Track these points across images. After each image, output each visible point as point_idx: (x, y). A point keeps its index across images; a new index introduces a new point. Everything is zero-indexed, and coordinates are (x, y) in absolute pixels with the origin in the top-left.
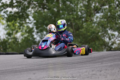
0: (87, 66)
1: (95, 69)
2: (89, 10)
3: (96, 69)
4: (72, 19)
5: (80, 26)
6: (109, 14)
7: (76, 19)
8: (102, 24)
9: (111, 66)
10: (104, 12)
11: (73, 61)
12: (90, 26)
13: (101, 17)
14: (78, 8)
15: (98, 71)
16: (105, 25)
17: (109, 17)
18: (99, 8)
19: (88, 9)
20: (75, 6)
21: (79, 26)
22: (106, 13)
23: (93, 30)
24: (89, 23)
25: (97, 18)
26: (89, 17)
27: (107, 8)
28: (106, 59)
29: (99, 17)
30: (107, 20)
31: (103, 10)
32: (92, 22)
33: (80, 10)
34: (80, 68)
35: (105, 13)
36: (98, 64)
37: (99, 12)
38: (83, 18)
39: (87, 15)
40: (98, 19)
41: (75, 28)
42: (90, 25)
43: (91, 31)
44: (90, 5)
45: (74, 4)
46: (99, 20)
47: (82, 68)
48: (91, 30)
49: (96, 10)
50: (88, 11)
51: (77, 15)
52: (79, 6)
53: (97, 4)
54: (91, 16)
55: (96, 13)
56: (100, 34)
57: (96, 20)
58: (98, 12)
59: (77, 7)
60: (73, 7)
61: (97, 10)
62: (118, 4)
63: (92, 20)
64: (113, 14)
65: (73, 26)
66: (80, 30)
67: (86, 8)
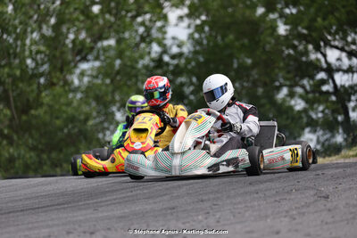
0: (52, 220)
1: (77, 227)
2: (58, 54)
3: (80, 226)
4: (9, 81)
5: (31, 99)
6: (118, 62)
7: (21, 79)
8: (98, 92)
9: (121, 217)
10: (102, 58)
11: (10, 204)
12: (63, 100)
13: (95, 73)
14: (27, 47)
15: (85, 232)
16: (107, 95)
17: (118, 73)
18: (88, 45)
19: (56, 49)
20: (16, 40)
21: (28, 100)
22: (108, 61)
23: (70, 110)
24: (58, 89)
25: (82, 74)
26: (58, 74)
27: (110, 46)
28: (108, 198)
29: (89, 72)
30: (112, 81)
31: (101, 52)
32: (67, 88)
33: (31, 51)
34: (30, 226)
35: (105, 60)
36: (84, 212)
37: (90, 57)
38: (42, 75)
39: (53, 67)
40: (86, 79)
41: (16, 108)
42: (60, 96)
43: (65, 116)
44: (61, 38)
45: (14, 36)
46: (89, 82)
47: (36, 225)
48: (64, 112)
49: (79, 53)
50: (54, 56)
51: (24, 67)
52: (28, 42)
53: (83, 35)
54: (65, 69)
55: (80, 61)
56: (91, 123)
57: (80, 80)
58: (84, 59)
59: (24, 45)
60: (11, 45)
61: (82, 52)
62: (145, 35)
63: (67, 83)
64: (129, 63)
65: (11, 99)
66: (33, 112)
67: (48, 46)
